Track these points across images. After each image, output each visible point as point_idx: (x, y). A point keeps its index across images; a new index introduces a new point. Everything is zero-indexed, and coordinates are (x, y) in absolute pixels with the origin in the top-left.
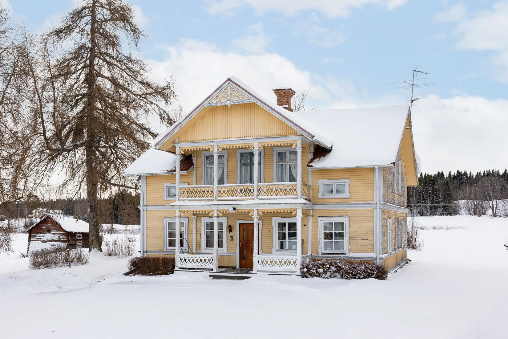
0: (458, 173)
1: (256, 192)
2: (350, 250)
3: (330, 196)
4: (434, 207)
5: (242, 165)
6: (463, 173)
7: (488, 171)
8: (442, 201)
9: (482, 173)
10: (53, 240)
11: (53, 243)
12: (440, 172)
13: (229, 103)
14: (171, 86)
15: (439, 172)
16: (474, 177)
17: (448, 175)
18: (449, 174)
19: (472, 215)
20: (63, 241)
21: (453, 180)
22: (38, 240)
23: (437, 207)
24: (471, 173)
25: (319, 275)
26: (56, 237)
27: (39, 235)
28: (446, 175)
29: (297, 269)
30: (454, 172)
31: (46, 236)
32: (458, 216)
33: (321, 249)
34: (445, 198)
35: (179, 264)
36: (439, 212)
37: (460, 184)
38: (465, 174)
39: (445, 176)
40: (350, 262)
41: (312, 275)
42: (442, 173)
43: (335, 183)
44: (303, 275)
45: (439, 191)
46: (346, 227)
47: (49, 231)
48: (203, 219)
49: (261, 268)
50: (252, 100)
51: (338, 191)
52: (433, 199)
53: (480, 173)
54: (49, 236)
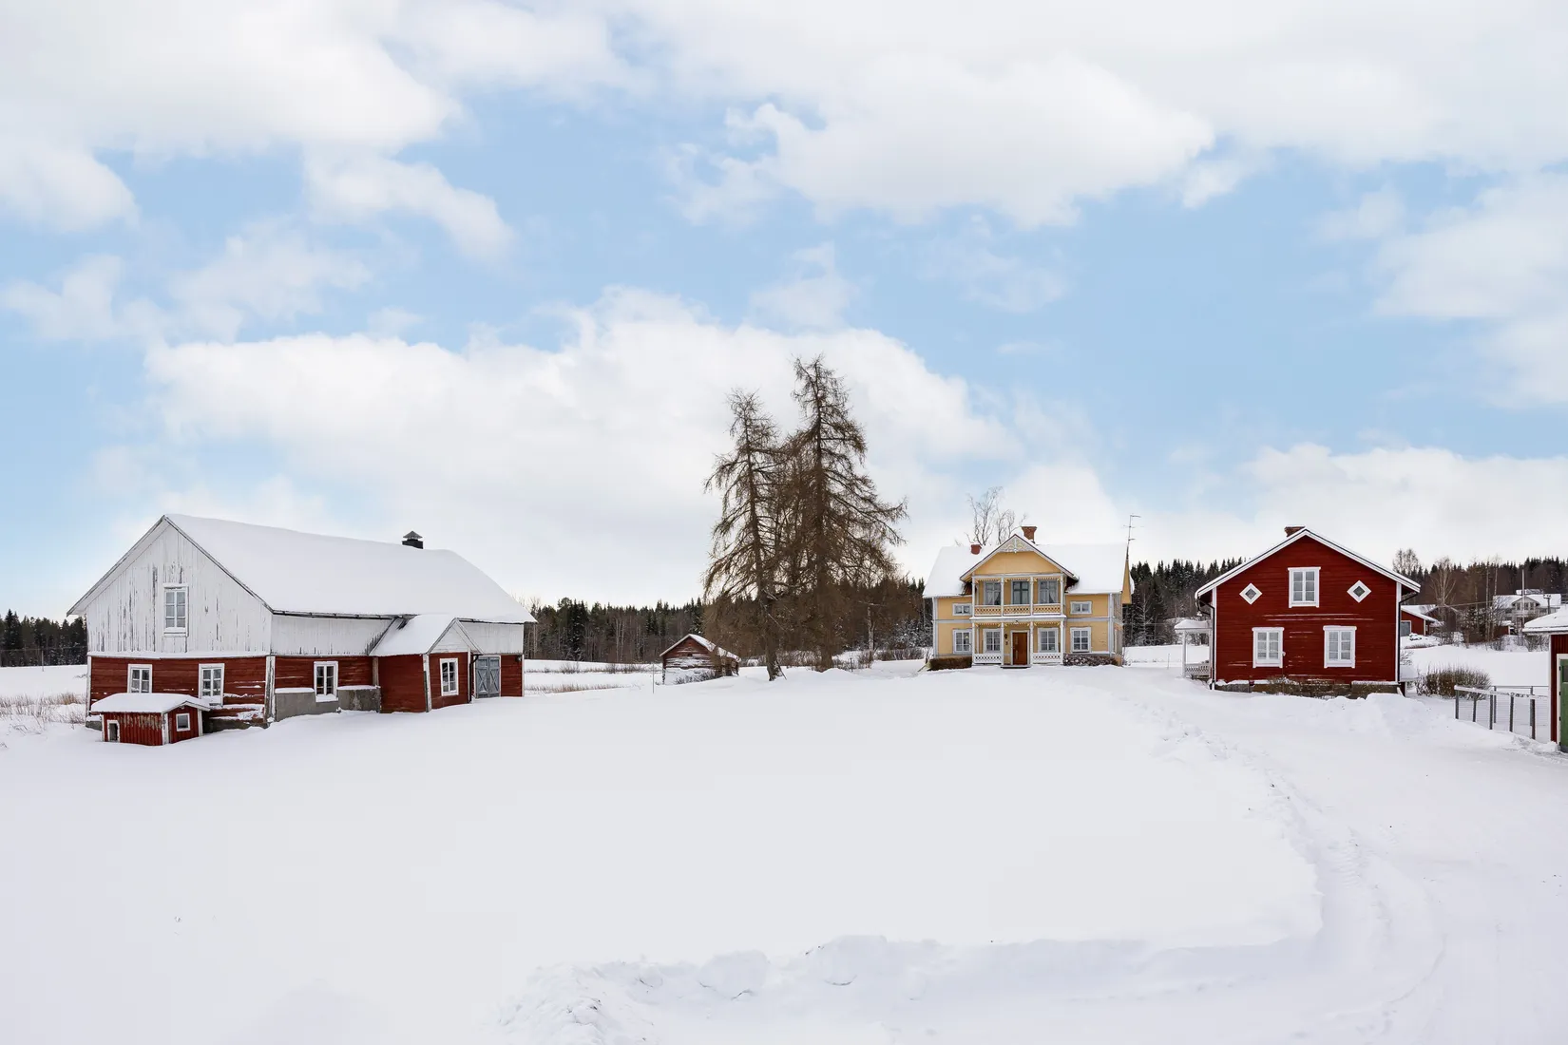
0: (1176, 564)
1: (1032, 610)
2: (1092, 650)
3: (1078, 613)
4: (1133, 631)
5: (1015, 590)
6: (1184, 565)
7: (1231, 562)
8: (1147, 619)
9: (1220, 566)
10: (696, 666)
11: (696, 669)
12: (1143, 564)
13: (1015, 551)
14: (904, 506)
15: (1140, 564)
16: (1206, 572)
17: (1157, 568)
18: (1159, 567)
19: (1198, 644)
20: (709, 667)
21: (1166, 579)
22: (676, 666)
23: (1136, 630)
24: (1199, 565)
25: (1077, 664)
26: (700, 662)
27: (677, 660)
28: (1153, 569)
29: (1061, 661)
30: (1168, 564)
31: (687, 661)
32: (1174, 646)
33: (1073, 650)
34: (1149, 614)
35: (974, 661)
36: (1141, 639)
37: (1178, 586)
38: (1189, 567)
39: (1152, 571)
40: (1095, 656)
41: (1071, 664)
42: (1146, 566)
43: (1081, 604)
44: (1065, 664)
45: (1142, 601)
46: (1089, 633)
47: (690, 655)
48: (984, 630)
49: (1035, 661)
50: (1032, 549)
51: (1083, 610)
52: (1130, 615)
53: (1215, 564)
54: (691, 661)
